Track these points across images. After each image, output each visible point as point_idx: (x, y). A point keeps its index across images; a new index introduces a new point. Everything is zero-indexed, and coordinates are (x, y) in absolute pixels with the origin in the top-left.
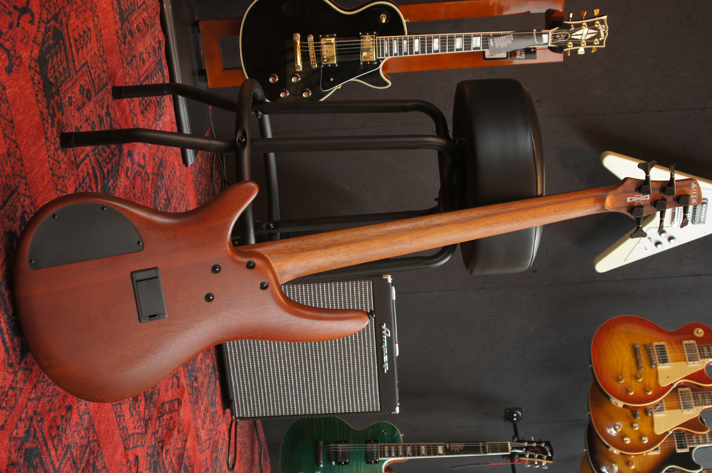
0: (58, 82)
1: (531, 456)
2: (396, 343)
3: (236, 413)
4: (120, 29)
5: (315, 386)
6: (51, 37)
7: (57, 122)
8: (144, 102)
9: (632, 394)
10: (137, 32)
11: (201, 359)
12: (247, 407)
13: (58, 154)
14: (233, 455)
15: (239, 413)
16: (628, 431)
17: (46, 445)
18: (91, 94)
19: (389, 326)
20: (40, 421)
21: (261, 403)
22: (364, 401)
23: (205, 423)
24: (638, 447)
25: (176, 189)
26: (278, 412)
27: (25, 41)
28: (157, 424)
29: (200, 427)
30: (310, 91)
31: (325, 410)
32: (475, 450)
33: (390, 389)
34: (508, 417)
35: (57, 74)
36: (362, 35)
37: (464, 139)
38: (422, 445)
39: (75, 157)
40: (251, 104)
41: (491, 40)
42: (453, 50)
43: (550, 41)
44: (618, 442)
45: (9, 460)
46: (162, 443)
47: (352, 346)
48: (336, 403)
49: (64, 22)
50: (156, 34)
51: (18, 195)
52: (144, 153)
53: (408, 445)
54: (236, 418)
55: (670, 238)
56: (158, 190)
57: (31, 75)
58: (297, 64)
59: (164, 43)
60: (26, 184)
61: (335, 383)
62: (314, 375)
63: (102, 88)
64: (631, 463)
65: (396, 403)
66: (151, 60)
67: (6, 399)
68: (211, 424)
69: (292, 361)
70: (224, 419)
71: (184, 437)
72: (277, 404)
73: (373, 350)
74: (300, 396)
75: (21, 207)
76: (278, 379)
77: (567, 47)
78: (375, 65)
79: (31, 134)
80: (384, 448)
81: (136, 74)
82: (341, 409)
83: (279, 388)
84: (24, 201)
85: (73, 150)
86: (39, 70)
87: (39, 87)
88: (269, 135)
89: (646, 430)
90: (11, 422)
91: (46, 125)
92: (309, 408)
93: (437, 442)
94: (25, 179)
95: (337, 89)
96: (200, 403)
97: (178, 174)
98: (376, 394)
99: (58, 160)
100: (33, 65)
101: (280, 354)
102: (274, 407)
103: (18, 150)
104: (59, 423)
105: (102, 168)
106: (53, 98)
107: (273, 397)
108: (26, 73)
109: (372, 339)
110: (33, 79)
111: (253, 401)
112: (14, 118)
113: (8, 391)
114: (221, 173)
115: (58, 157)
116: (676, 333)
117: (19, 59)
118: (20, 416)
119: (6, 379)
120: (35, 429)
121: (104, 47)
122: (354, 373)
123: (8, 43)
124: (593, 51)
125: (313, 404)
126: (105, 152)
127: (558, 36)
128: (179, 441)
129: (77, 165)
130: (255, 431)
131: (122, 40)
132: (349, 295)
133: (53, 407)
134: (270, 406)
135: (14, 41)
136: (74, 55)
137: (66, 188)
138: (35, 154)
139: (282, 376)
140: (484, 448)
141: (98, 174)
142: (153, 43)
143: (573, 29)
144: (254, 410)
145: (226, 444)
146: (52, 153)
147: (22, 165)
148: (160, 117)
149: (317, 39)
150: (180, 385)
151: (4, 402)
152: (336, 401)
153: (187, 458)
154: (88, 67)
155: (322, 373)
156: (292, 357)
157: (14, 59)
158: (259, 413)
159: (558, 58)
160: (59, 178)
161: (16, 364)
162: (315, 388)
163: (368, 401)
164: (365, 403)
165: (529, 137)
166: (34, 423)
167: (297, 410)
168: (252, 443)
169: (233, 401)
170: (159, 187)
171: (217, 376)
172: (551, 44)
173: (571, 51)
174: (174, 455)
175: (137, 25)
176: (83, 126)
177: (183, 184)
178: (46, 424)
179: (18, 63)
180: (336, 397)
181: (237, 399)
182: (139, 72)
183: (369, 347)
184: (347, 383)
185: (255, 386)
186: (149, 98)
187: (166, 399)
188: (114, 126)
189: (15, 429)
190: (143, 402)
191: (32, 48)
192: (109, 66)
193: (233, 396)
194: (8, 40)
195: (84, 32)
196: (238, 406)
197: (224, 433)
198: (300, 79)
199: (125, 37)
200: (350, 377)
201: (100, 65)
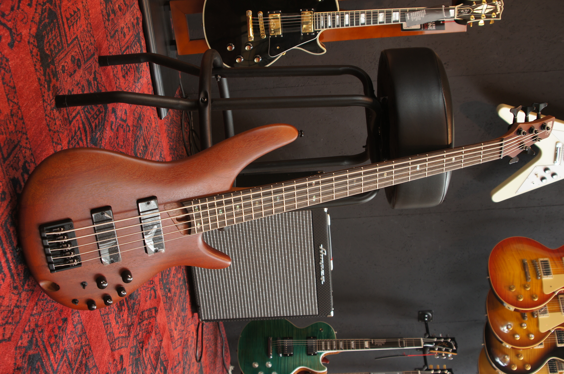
0: (53, 54)
1: (439, 349)
2: (331, 260)
3: (202, 316)
4: (104, 9)
5: (266, 295)
6: (47, 17)
7: (53, 87)
8: (125, 68)
9: (521, 300)
10: (119, 11)
11: (173, 274)
12: (211, 312)
13: (53, 113)
14: (200, 350)
15: (205, 316)
16: (518, 329)
17: (46, 351)
18: (80, 63)
19: (325, 247)
20: (40, 332)
21: (223, 308)
22: (305, 307)
23: (177, 325)
24: (526, 343)
25: (152, 137)
26: (236, 316)
27: (24, 20)
28: (138, 328)
29: (173, 329)
30: (260, 57)
31: (274, 314)
32: (395, 344)
33: (326, 297)
34: (421, 317)
35: (52, 47)
36: (302, 11)
37: (387, 97)
38: (352, 341)
39: (68, 115)
40: (211, 70)
41: (408, 14)
42: (377, 23)
43: (456, 15)
44: (510, 338)
45: (15, 365)
46: (143, 343)
47: (296, 263)
48: (283, 308)
49: (57, 5)
50: (134, 12)
51: (20, 148)
52: (125, 110)
53: (341, 341)
54: (203, 320)
55: (553, 175)
56: (137, 139)
57: (30, 49)
58: (249, 35)
59: (141, 20)
60: (27, 139)
61: (281, 292)
62: (265, 286)
63: (90, 58)
64: (520, 355)
65: (331, 308)
66: (131, 33)
67: (12, 316)
68: (182, 326)
69: (247, 275)
70: (193, 321)
71: (160, 338)
72: (235, 309)
73: (312, 266)
74: (254, 303)
75: (23, 158)
76: (236, 289)
77: (470, 20)
78: (313, 35)
79: (31, 98)
80: (321, 343)
81: (119, 45)
82: (287, 313)
83: (237, 297)
84: (25, 152)
85: (66, 110)
86: (37, 44)
87: (37, 59)
88: (227, 96)
89: (532, 329)
90: (16, 334)
91: (43, 89)
92: (261, 312)
93: (364, 338)
94: (26, 135)
95: (283, 56)
96: (173, 309)
97: (153, 125)
98: (315, 301)
99: (53, 117)
100: (32, 41)
101: (237, 269)
102: (232, 312)
103: (19, 111)
104: (57, 332)
105: (91, 123)
106: (49, 67)
107: (232, 304)
108: (25, 47)
109: (312, 257)
110: (31, 52)
111: (216, 307)
112: (16, 85)
113: (13, 309)
114: (189, 123)
115: (54, 115)
116: (557, 251)
117: (20, 36)
118: (24, 329)
119: (12, 300)
120: (37, 339)
121: (91, 24)
122: (297, 284)
123: (10, 23)
124: (491, 23)
125: (264, 309)
126: (93, 110)
127: (462, 11)
128: (156, 341)
129: (69, 121)
130: (218, 329)
131: (107, 18)
132: (292, 222)
133: (51, 320)
134: (229, 311)
135: (16, 21)
136: (66, 31)
137: (61, 140)
138: (34, 114)
139: (239, 287)
140: (402, 343)
141: (87, 128)
142: (132, 20)
143: (475, 5)
144: (217, 314)
145: (194, 341)
146: (49, 112)
147: (24, 123)
148: (138, 80)
149: (265, 15)
150: (157, 296)
151: (11, 319)
152: (283, 306)
153: (163, 354)
154: (78, 40)
155: (271, 285)
156: (247, 272)
157: (16, 36)
158: (220, 317)
159: (462, 28)
160: (55, 132)
161: (20, 287)
162: (266, 296)
163: (309, 307)
164: (306, 308)
165: (441, 96)
166: (36, 334)
167: (252, 314)
168: (216, 339)
169: (200, 306)
170: (138, 136)
171: (187, 287)
172: (457, 17)
173: (473, 23)
174: (152, 352)
175: (118, 5)
176: (75, 89)
177: (158, 133)
178: (46, 334)
179: (18, 39)
180: (282, 304)
181: (203, 305)
182: (121, 44)
183: (309, 263)
184: (291, 292)
185: (218, 295)
186: (129, 64)
187: (145, 308)
188: (100, 88)
189: (20, 339)
190: (126, 311)
191: (31, 26)
192: (96, 39)
193: (200, 302)
194: (10, 21)
195: (75, 12)
196: (204, 311)
197: (193, 333)
198: (252, 47)
199: (109, 15)
200: (294, 288)
201: (88, 39)
